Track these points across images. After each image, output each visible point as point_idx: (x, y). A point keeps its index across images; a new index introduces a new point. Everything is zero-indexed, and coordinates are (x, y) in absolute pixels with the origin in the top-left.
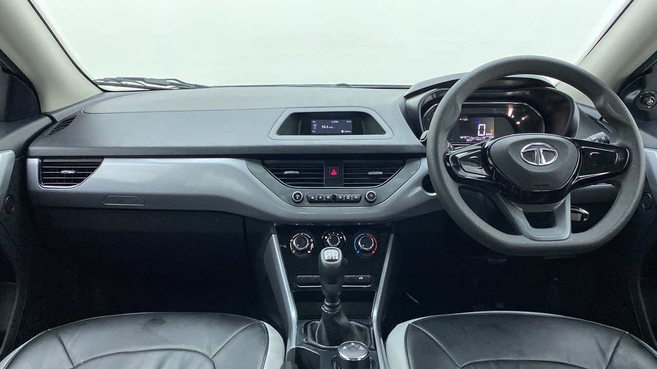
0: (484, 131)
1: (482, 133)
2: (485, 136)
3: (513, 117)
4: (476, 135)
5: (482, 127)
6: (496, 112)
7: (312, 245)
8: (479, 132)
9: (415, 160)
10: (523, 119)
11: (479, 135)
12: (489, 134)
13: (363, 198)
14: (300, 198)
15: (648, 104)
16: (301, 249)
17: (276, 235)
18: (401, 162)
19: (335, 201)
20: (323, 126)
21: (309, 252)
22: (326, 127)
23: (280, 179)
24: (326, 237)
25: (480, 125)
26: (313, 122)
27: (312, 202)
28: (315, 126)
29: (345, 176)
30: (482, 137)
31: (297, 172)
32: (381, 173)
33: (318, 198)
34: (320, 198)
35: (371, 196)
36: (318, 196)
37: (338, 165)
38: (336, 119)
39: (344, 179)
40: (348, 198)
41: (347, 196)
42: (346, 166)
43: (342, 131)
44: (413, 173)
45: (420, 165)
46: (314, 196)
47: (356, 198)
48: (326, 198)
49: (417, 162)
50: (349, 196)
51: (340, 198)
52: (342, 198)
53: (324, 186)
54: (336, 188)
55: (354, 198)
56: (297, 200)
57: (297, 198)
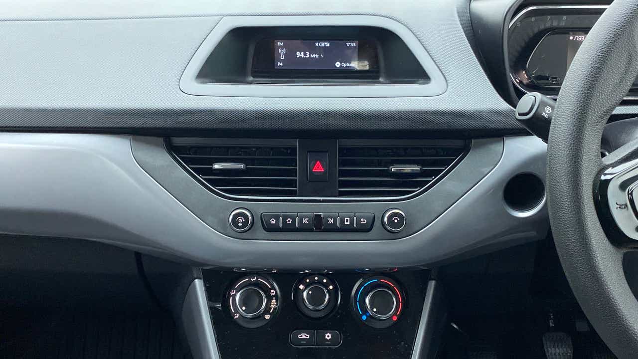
7: (274, 302)
9: (491, 143)
13: (377, 223)
14: (245, 224)
16: (250, 316)
17: (202, 281)
18: (459, 143)
19: (319, 226)
20: (298, 53)
21: (267, 317)
22: (305, 54)
23: (205, 179)
24: (301, 287)
26: (279, 44)
27: (271, 229)
28: (282, 52)
29: (342, 173)
31: (241, 166)
32: (417, 168)
33: (284, 222)
34: (289, 221)
35: (396, 221)
36: (285, 218)
37: (327, 152)
38: (325, 40)
39: (339, 181)
40: (347, 221)
41: (345, 219)
42: (344, 151)
43: (338, 64)
44: (486, 170)
45: (502, 152)
46: (277, 218)
47: (364, 221)
48: (301, 221)
49: (496, 147)
50: (349, 219)
51: (330, 222)
52: (335, 221)
53: (298, 195)
54: (323, 200)
55: (358, 221)
56: (239, 227)
57: (240, 224)
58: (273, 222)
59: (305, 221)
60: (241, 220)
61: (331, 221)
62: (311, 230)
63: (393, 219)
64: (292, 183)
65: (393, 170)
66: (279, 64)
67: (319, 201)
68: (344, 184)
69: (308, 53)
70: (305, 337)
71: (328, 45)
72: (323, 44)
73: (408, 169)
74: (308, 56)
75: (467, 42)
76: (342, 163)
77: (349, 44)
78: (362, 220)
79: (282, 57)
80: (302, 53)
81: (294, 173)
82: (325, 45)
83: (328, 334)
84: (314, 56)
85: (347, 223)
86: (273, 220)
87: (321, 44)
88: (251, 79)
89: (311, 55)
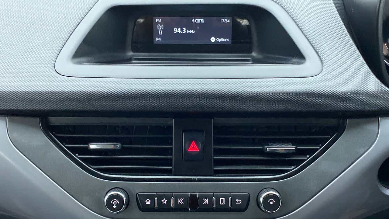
9: (368, 122)
13: (252, 202)
14: (119, 207)
18: (333, 122)
19: (194, 206)
20: (175, 30)
22: (182, 30)
23: (80, 159)
26: (157, 20)
27: (147, 210)
28: (160, 28)
29: (217, 152)
31: (117, 146)
32: (291, 148)
33: (160, 202)
34: (164, 201)
35: (271, 203)
36: (160, 197)
37: (202, 131)
38: (200, 17)
39: (214, 159)
40: (222, 201)
41: (221, 199)
42: (218, 129)
43: (213, 40)
44: (361, 150)
45: (377, 133)
46: (152, 198)
47: (239, 202)
48: (176, 201)
49: (371, 127)
50: (224, 199)
51: (205, 203)
52: (210, 201)
53: (173, 174)
54: (198, 179)
55: (234, 201)
56: (113, 210)
57: (115, 207)
58: (148, 202)
59: (180, 201)
60: (115, 202)
61: (206, 201)
62: (186, 210)
63: (269, 201)
64: (168, 162)
65: (268, 150)
66: (157, 39)
67: (195, 180)
68: (218, 163)
69: (185, 29)
71: (203, 22)
72: (199, 21)
73: (282, 148)
74: (185, 32)
75: (341, 21)
76: (218, 141)
77: (224, 20)
78: (237, 200)
79: (161, 33)
80: (179, 29)
81: (168, 152)
82: (201, 21)
84: (191, 31)
85: (222, 204)
86: (148, 201)
87: (197, 21)
88: (130, 54)
89: (188, 31)
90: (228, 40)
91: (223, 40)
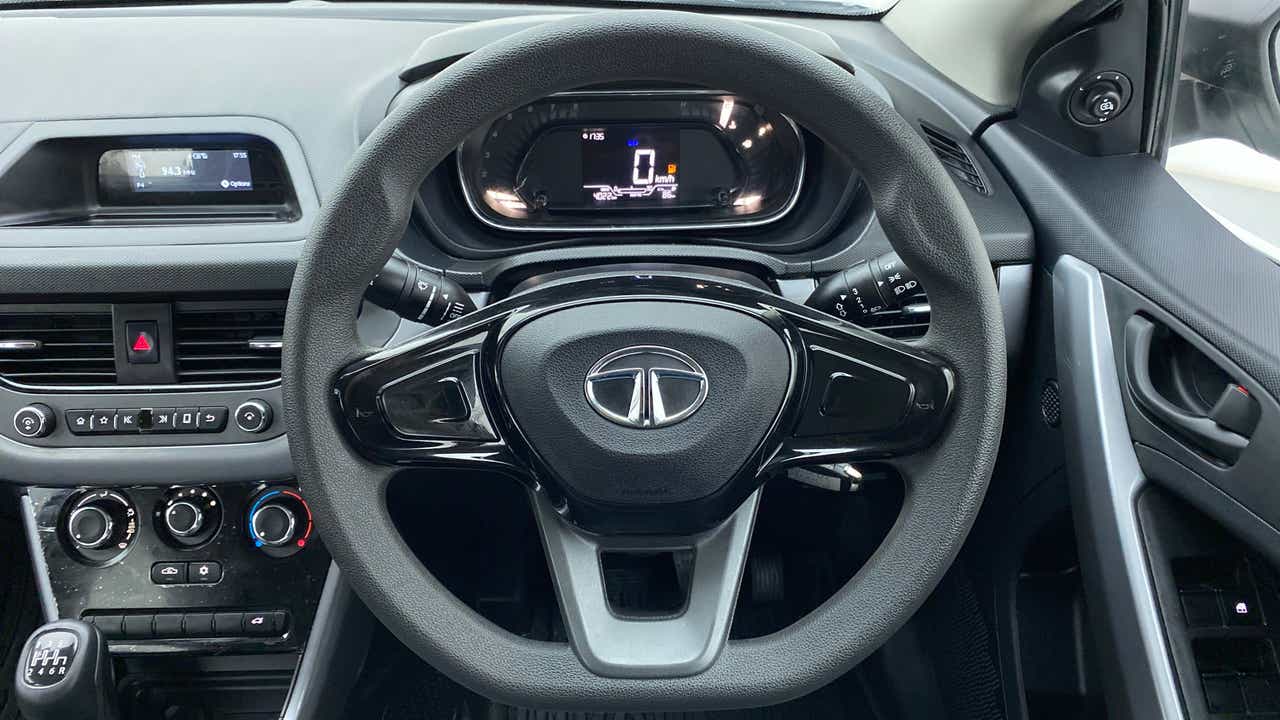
0: (651, 171)
1: (644, 174)
2: (654, 184)
3: (733, 126)
4: (626, 182)
5: (645, 159)
6: (685, 114)
7: (131, 525)
8: (636, 172)
10: (762, 131)
11: (636, 180)
12: (663, 178)
13: (232, 420)
14: (35, 427)
15: (1098, 114)
16: (91, 545)
17: (29, 498)
19: (146, 425)
20: (165, 169)
21: (122, 546)
22: (174, 170)
25: (639, 153)
26: (132, 157)
27: (83, 432)
28: (141, 168)
30: (645, 186)
31: (32, 344)
33: (97, 422)
34: (104, 421)
35: (249, 418)
36: (99, 416)
40: (187, 419)
41: (185, 415)
42: (179, 319)
43: (225, 184)
46: (87, 416)
47: (211, 418)
48: (120, 420)
50: (189, 415)
51: (162, 421)
52: (170, 418)
53: (117, 382)
54: (152, 389)
55: (203, 418)
56: (27, 432)
57: (28, 428)
58: (81, 422)
59: (127, 420)
60: (29, 422)
61: (164, 419)
62: (136, 433)
63: (246, 416)
66: (139, 184)
67: (148, 391)
69: (180, 169)
70: (171, 573)
71: (207, 157)
72: (198, 156)
74: (179, 173)
76: (180, 336)
77: (238, 154)
78: (208, 417)
79: (142, 175)
80: (171, 169)
81: (109, 351)
83: (204, 568)
84: (188, 172)
85: (187, 422)
86: (81, 420)
87: (196, 156)
89: (184, 171)
90: (248, 184)
91: (240, 184)
